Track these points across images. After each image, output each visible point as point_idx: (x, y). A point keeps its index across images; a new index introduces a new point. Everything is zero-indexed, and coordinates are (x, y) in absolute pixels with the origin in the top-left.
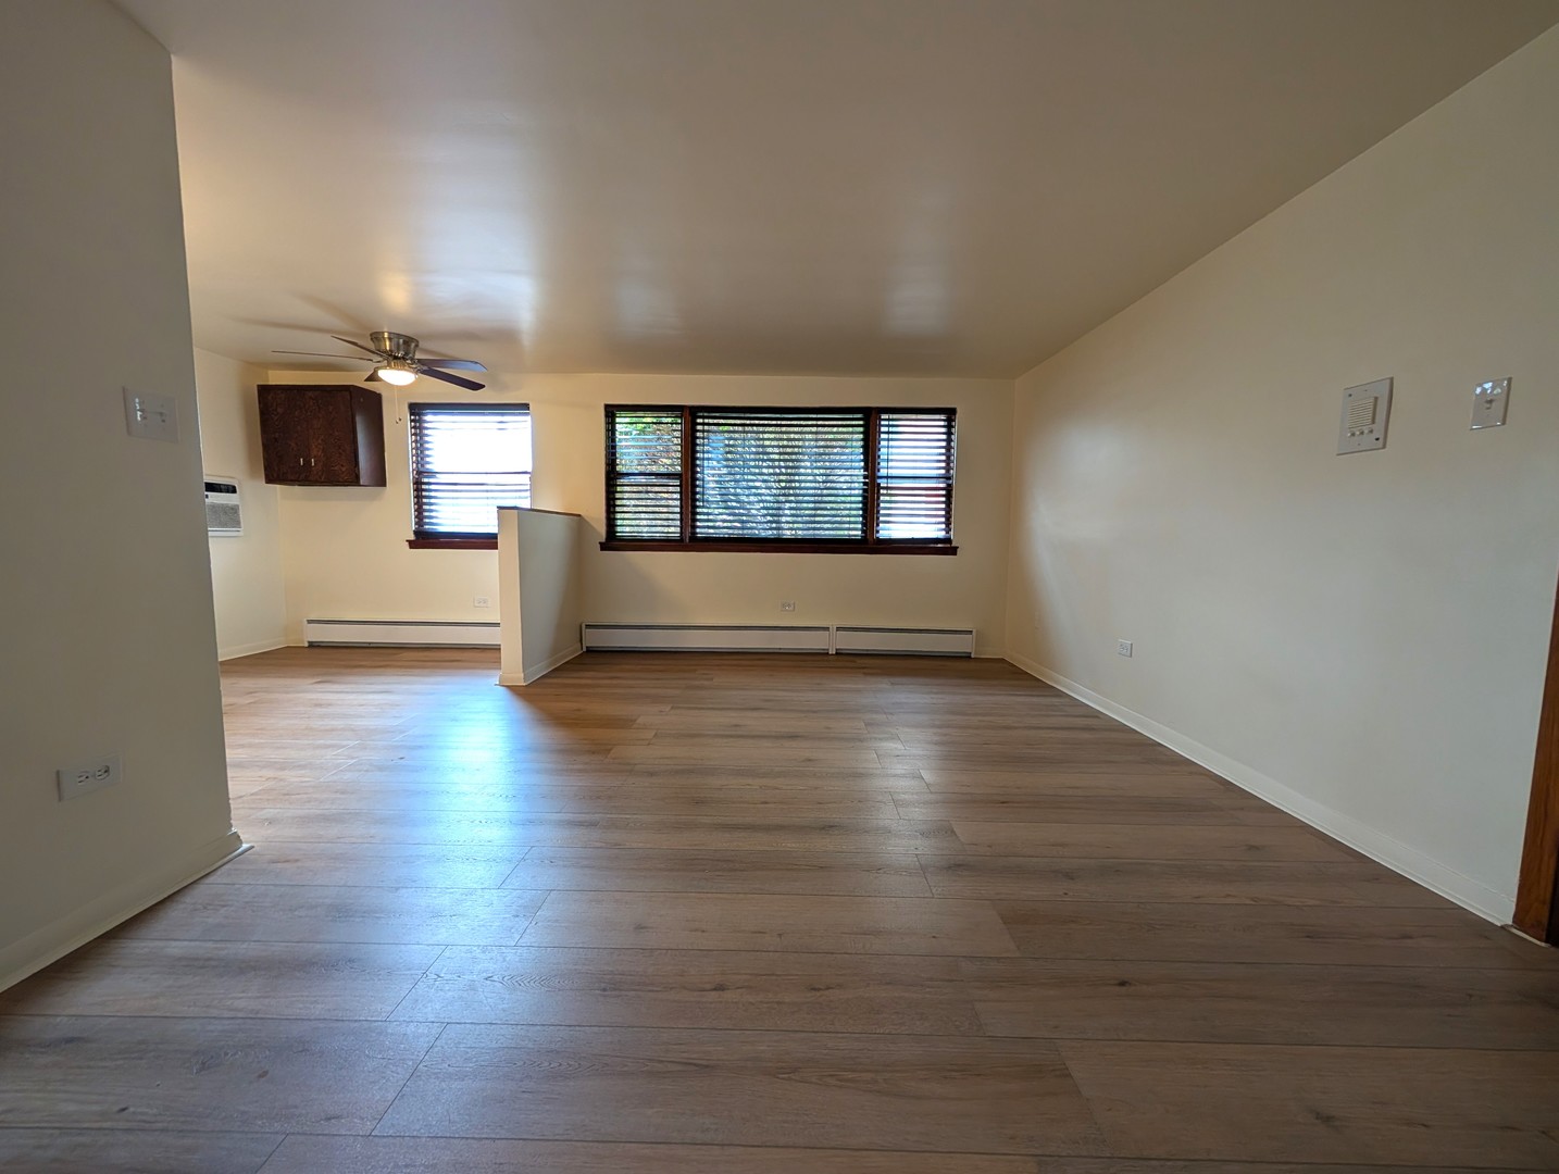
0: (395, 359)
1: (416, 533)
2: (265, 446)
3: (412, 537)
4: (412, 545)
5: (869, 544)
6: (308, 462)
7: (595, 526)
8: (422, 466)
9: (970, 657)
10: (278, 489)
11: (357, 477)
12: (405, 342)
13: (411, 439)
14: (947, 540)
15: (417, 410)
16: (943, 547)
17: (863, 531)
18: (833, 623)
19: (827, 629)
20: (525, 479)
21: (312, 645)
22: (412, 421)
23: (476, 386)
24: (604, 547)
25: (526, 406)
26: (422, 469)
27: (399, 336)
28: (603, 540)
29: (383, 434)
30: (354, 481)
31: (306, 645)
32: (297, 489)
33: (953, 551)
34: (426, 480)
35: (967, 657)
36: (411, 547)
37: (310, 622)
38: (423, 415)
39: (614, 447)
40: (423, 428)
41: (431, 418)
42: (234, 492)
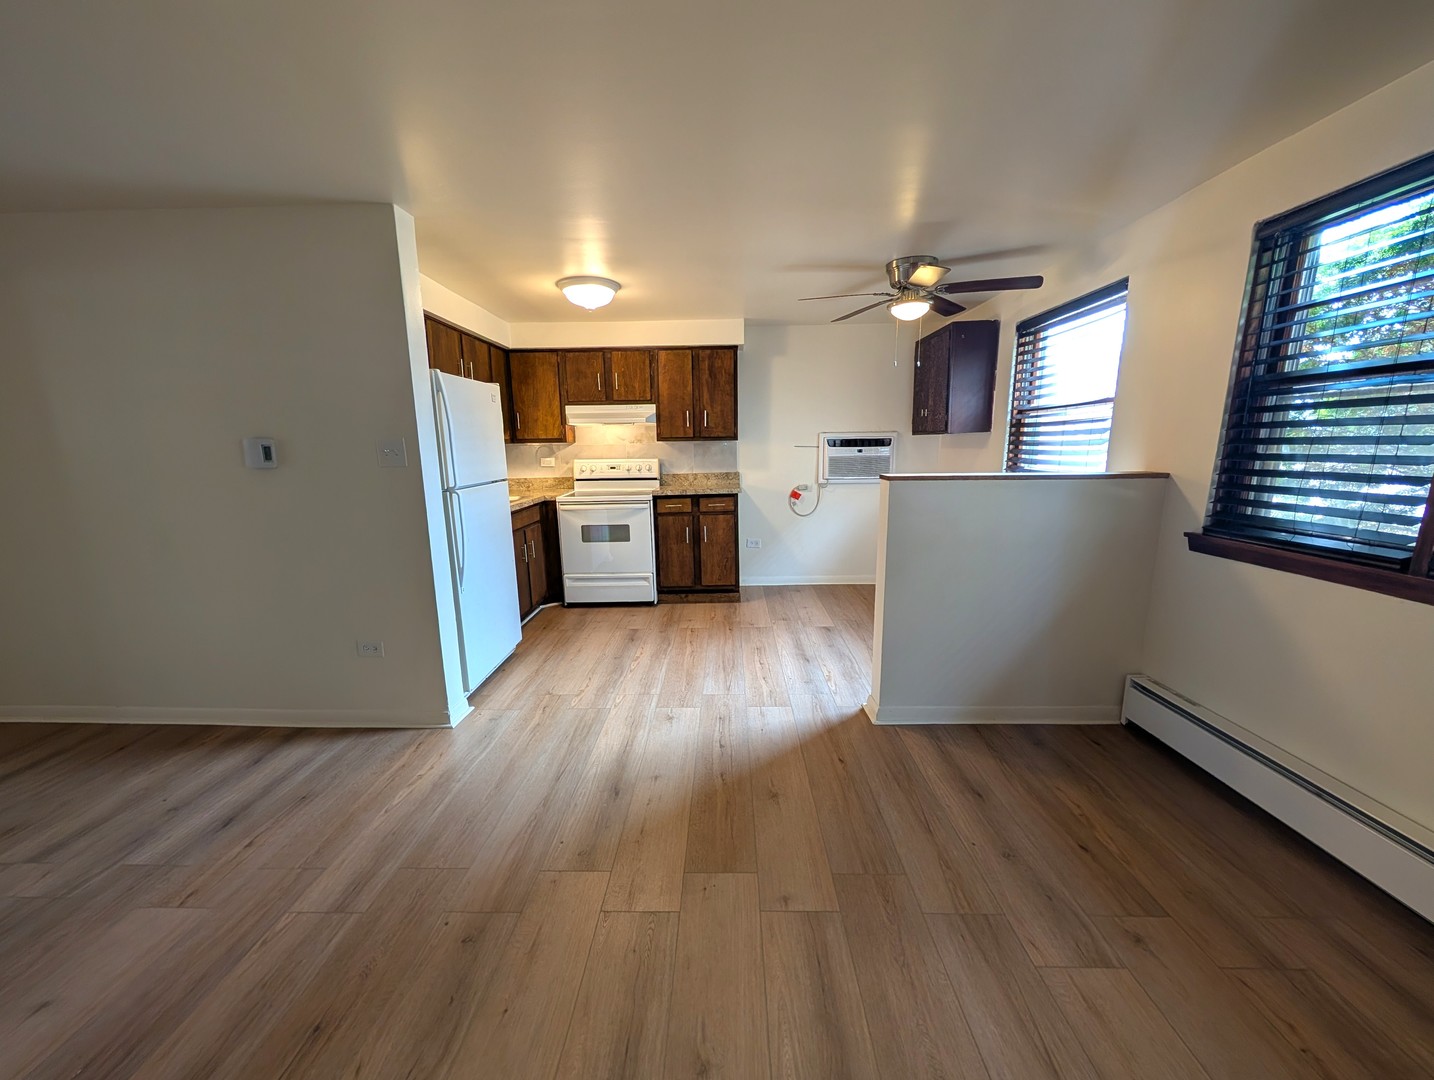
0: (905, 287)
2: (914, 401)
6: (925, 413)
8: (1029, 401)
10: (921, 437)
11: (946, 425)
13: (1015, 370)
15: (1030, 329)
20: (1106, 410)
23: (1036, 282)
25: (1122, 284)
28: (1198, 530)
29: (995, 368)
30: (944, 429)
34: (1025, 421)
38: (1035, 333)
39: (1285, 316)
40: (1033, 353)
41: (1042, 335)
42: (889, 444)
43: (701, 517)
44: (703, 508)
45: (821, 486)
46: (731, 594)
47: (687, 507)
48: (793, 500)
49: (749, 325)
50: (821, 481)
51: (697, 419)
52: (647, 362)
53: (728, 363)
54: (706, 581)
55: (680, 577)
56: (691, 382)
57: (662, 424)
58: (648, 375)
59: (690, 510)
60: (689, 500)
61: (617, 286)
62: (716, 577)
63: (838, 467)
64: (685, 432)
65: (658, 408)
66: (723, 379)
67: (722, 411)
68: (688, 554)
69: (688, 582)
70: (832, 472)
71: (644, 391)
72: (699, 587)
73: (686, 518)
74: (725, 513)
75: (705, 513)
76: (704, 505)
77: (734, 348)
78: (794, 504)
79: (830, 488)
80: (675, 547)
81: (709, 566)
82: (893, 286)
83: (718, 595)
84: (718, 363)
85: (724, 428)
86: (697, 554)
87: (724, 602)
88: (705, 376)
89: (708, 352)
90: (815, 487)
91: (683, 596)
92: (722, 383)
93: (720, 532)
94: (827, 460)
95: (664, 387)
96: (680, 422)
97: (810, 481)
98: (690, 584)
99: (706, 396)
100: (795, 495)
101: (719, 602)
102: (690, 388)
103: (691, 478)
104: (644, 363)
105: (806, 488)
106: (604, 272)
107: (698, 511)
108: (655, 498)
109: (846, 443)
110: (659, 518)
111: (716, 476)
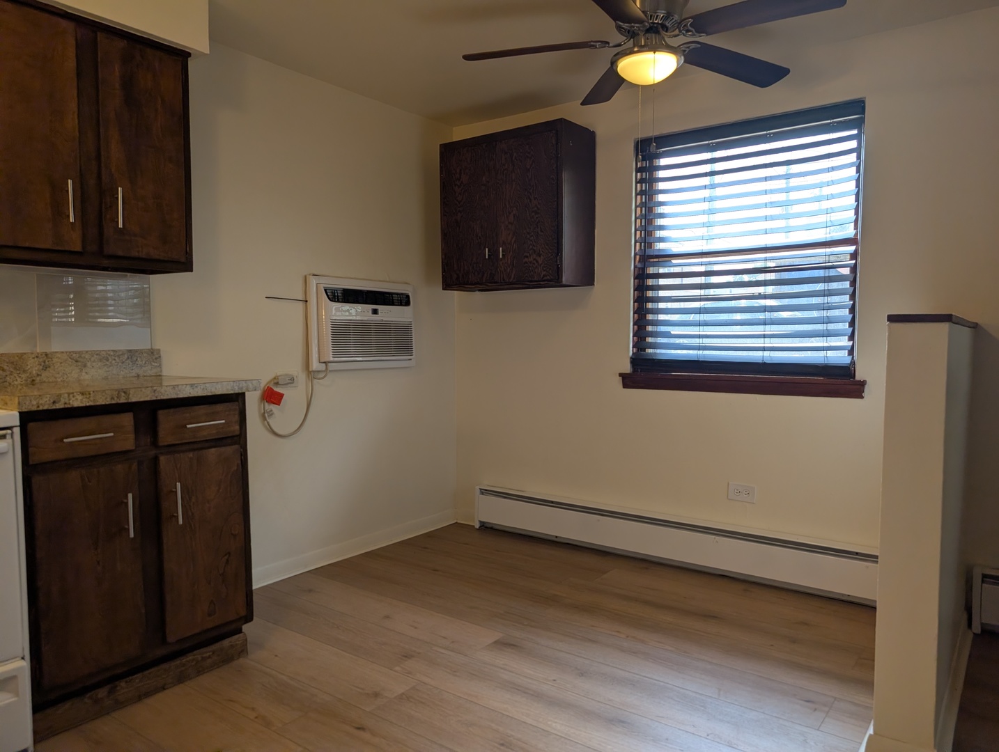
1: (635, 361)
2: (445, 235)
3: (627, 368)
4: (629, 381)
6: (494, 254)
8: (650, 245)
10: (456, 296)
11: (559, 271)
13: (635, 201)
15: (646, 150)
21: (486, 528)
22: (638, 170)
25: (857, 106)
26: (649, 252)
29: (594, 197)
30: (554, 280)
31: (477, 526)
32: (478, 297)
36: (625, 386)
37: (483, 492)
42: (408, 303)
43: (162, 459)
44: (165, 437)
45: (311, 374)
46: (226, 645)
47: (123, 435)
48: (267, 407)
50: (315, 366)
53: (169, 86)
54: (177, 629)
56: (75, 106)
59: (130, 446)
60: (127, 419)
63: (343, 342)
66: (158, 121)
67: (157, 198)
68: (128, 568)
70: (339, 349)
73: (120, 468)
74: (218, 442)
75: (172, 449)
76: (166, 420)
78: (271, 414)
79: (327, 379)
80: (87, 559)
81: (185, 586)
83: (197, 655)
84: (145, 80)
85: (163, 239)
86: (152, 565)
87: (210, 669)
88: (113, 102)
89: (122, 44)
91: (102, 693)
94: (324, 330)
100: (271, 395)
103: (33, 366)
105: (290, 380)
107: (155, 443)
108: (27, 418)
109: (350, 296)
110: (37, 480)
111: (105, 358)
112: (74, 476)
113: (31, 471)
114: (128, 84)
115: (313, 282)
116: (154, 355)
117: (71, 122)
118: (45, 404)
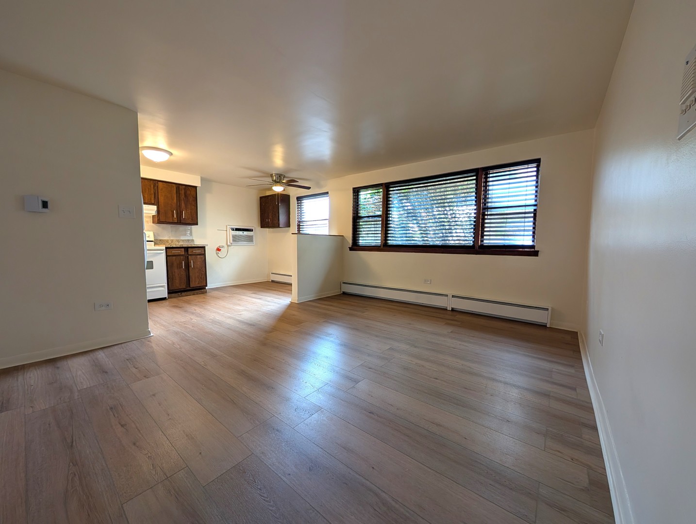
0: (277, 182)
2: (261, 216)
5: (478, 248)
6: (268, 220)
7: (348, 240)
8: (300, 219)
9: (546, 326)
12: (280, 176)
13: (297, 210)
14: (533, 247)
15: (299, 199)
16: (530, 252)
17: (473, 242)
18: (451, 293)
19: (447, 296)
20: (327, 222)
21: (273, 281)
22: (298, 203)
23: (309, 188)
24: (351, 249)
25: (327, 193)
26: (300, 221)
27: (277, 174)
28: (351, 246)
29: (290, 209)
30: (278, 226)
31: (271, 281)
33: (535, 254)
34: (301, 224)
35: (543, 326)
37: (272, 273)
38: (301, 201)
39: (358, 206)
40: (301, 206)
41: (302, 202)
42: (252, 231)
43: (189, 256)
44: (190, 252)
45: (228, 246)
46: (202, 290)
47: (182, 252)
48: (218, 252)
49: (203, 180)
50: (229, 244)
51: (179, 214)
52: (152, 186)
53: (193, 193)
54: (192, 285)
55: (178, 285)
56: (175, 198)
57: (160, 215)
58: (152, 192)
59: (183, 254)
60: (183, 249)
61: (171, 154)
62: (197, 283)
63: (235, 239)
64: (173, 220)
65: (158, 208)
66: (191, 199)
67: (191, 212)
68: (183, 273)
69: (183, 286)
70: (233, 241)
71: (151, 199)
72: (189, 288)
73: (182, 257)
74: (200, 255)
75: (191, 255)
76: (190, 250)
77: (196, 187)
78: (218, 253)
79: (232, 247)
80: (176, 270)
81: (194, 278)
82: (273, 181)
83: (197, 291)
84: (188, 192)
85: (192, 220)
86: (187, 273)
87: (200, 294)
88: (183, 197)
89: (184, 187)
90: (226, 246)
91: (180, 294)
92: (191, 200)
93: (199, 263)
94: (231, 236)
95: (161, 199)
96: (170, 215)
97: (225, 245)
98: (184, 287)
99: (183, 205)
100: (218, 250)
101: (197, 294)
102: (175, 201)
103: (169, 241)
104: (150, 186)
105: (223, 247)
106: (166, 147)
107: (188, 254)
108: (166, 248)
109: (237, 230)
110: (168, 258)
111: (183, 241)
112: (174, 257)
113: (167, 256)
114: (185, 193)
115: (228, 227)
116: (193, 240)
117: (175, 200)
118: (169, 246)
